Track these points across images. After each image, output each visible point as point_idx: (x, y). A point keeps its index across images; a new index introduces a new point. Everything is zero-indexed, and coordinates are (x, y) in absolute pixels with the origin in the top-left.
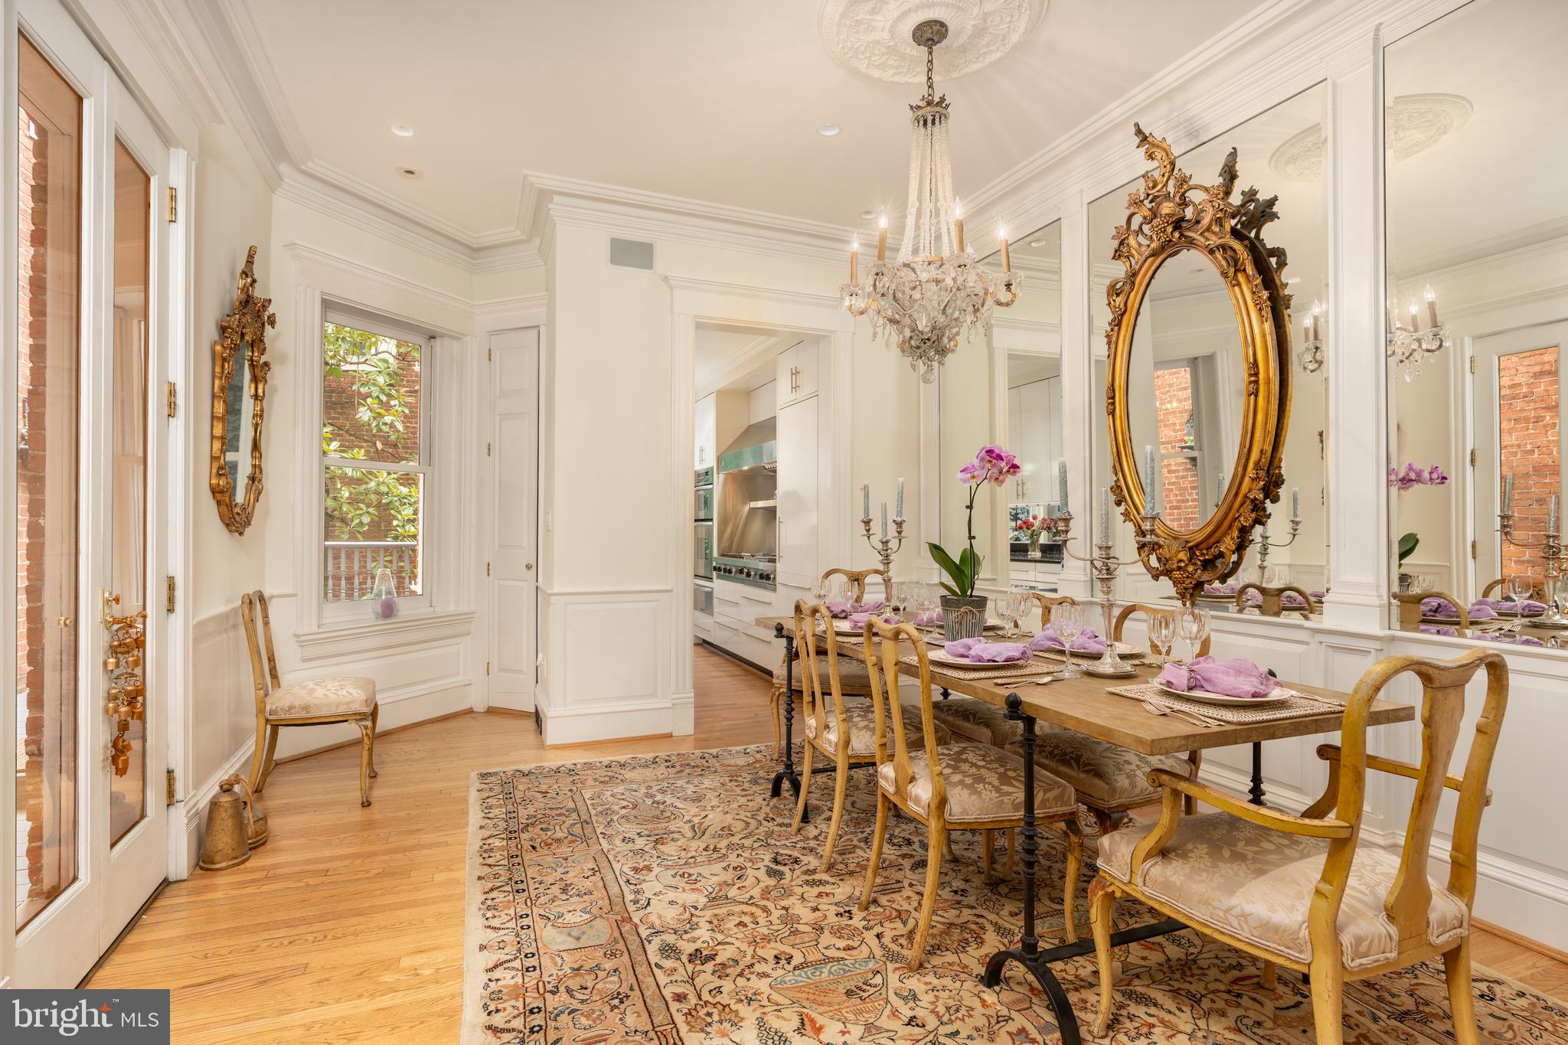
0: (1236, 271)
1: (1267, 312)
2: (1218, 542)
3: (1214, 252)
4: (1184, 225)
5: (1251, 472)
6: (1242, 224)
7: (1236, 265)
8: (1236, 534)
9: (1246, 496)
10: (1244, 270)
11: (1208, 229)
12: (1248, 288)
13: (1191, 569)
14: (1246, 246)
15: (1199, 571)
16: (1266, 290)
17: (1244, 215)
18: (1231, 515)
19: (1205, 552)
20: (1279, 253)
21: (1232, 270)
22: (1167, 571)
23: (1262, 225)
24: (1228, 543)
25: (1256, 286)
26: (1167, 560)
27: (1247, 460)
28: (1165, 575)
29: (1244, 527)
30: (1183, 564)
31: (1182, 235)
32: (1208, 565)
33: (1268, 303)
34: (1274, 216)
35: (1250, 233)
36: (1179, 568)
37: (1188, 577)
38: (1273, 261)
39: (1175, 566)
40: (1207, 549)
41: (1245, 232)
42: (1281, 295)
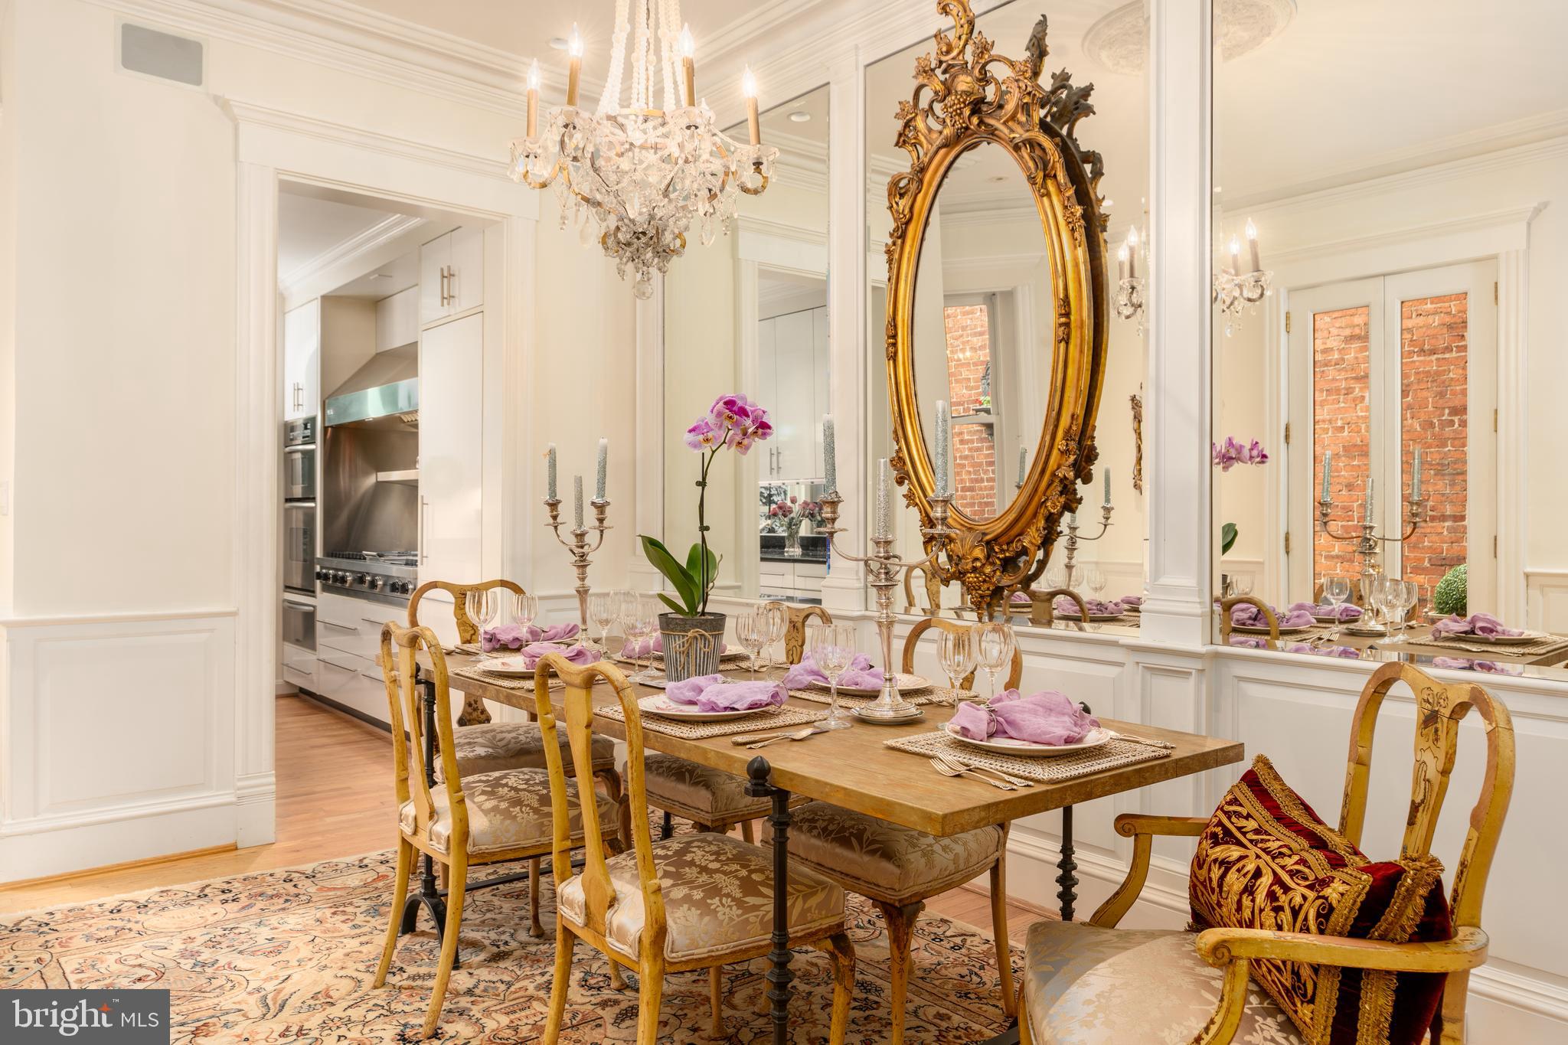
0: (1046, 176)
1: (1081, 234)
2: (1021, 534)
3: (1020, 149)
4: (984, 108)
5: (1060, 443)
6: (1053, 116)
7: (1045, 169)
8: (1042, 523)
9: (1053, 475)
10: (1055, 176)
11: (1013, 117)
12: (1059, 201)
13: (988, 570)
14: (1057, 145)
15: (998, 573)
16: (1080, 203)
17: (1055, 104)
18: (1036, 499)
19: (1005, 547)
20: (1093, 158)
21: (1041, 174)
22: (960, 573)
23: (1076, 120)
24: (1032, 536)
25: (1069, 198)
26: (960, 559)
27: (1056, 426)
28: (958, 579)
29: (1051, 514)
30: (978, 564)
31: (981, 122)
32: (1009, 564)
33: (1082, 221)
34: (1089, 110)
35: (1061, 129)
36: (974, 569)
37: (984, 581)
38: (1088, 167)
39: (969, 567)
40: (1008, 544)
41: (1056, 127)
42: (1097, 214)
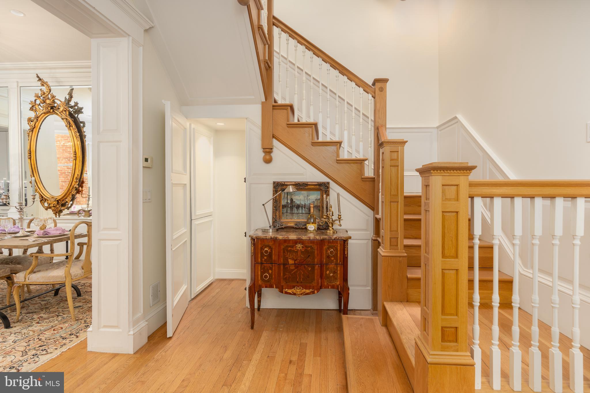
0: (70, 126)
1: (79, 139)
2: (66, 198)
3: (63, 119)
4: (54, 108)
5: (75, 180)
6: (74, 111)
7: (70, 125)
8: (71, 196)
9: (73, 186)
10: (72, 126)
11: (62, 112)
12: (73, 131)
13: (58, 206)
14: (72, 120)
15: (60, 207)
16: (79, 133)
17: (74, 109)
18: (69, 191)
19: (62, 201)
20: (83, 123)
21: (69, 126)
22: (50, 207)
23: (79, 114)
24: (69, 199)
25: (76, 131)
26: (50, 204)
27: (74, 177)
28: (49, 208)
29: (73, 194)
30: (55, 205)
31: (53, 111)
32: (63, 205)
33: (79, 137)
34: (82, 113)
35: (75, 115)
36: (54, 206)
37: (57, 209)
38: (82, 125)
39: (52, 206)
40: (63, 201)
41: (74, 114)
42: (83, 134)
